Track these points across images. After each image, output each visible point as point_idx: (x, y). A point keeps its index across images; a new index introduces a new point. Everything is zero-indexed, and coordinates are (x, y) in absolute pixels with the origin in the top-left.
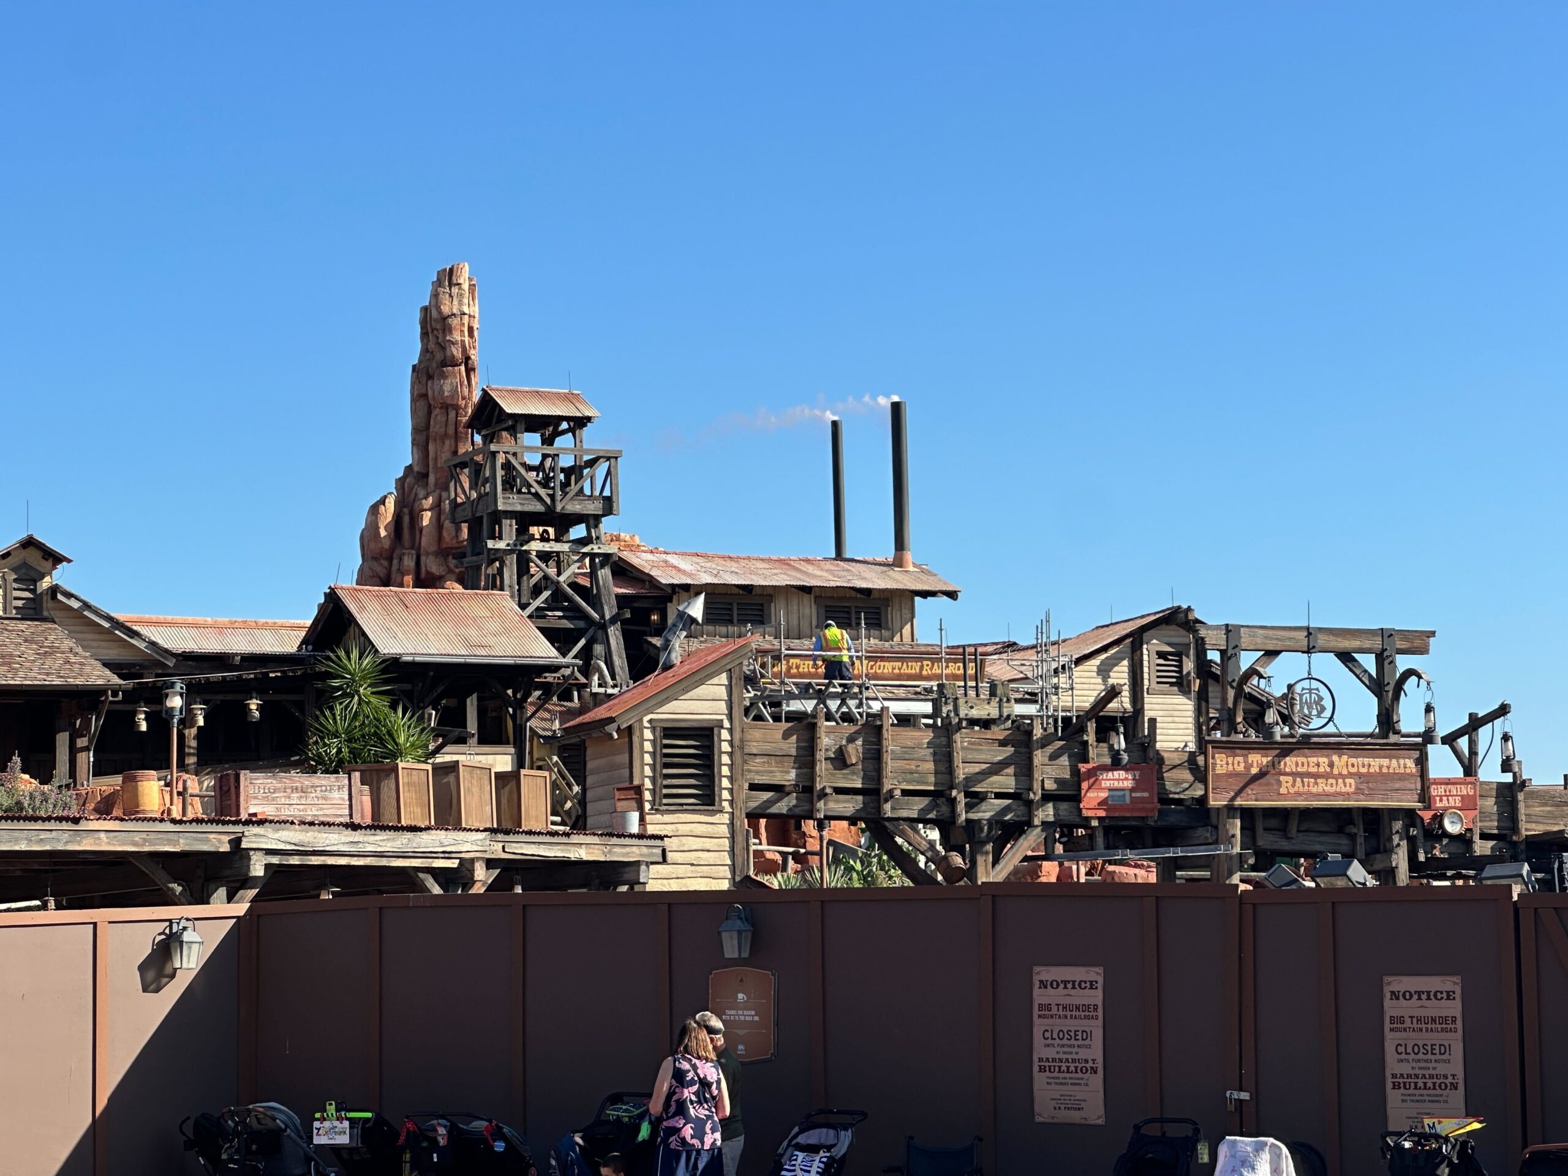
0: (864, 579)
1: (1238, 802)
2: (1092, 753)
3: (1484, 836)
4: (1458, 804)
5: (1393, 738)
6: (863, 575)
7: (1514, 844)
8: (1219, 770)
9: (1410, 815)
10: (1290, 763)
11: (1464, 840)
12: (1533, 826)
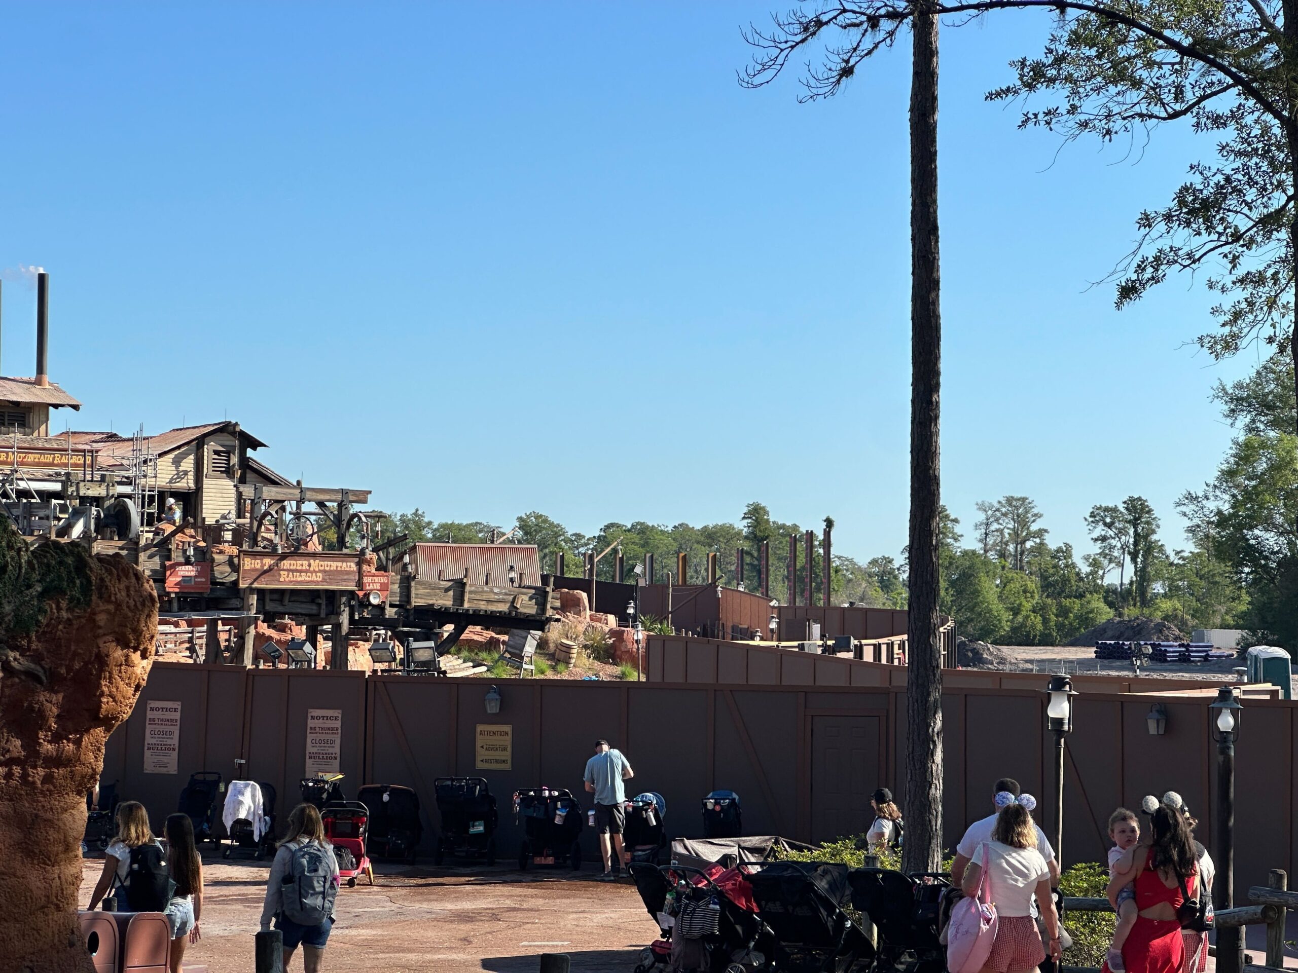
0: (14, 393)
1: (255, 585)
2: (173, 555)
3: (392, 606)
4: (379, 588)
5: (345, 551)
6: (15, 391)
7: (407, 610)
8: (246, 567)
9: (352, 594)
10: (286, 564)
11: (381, 608)
12: (419, 600)
